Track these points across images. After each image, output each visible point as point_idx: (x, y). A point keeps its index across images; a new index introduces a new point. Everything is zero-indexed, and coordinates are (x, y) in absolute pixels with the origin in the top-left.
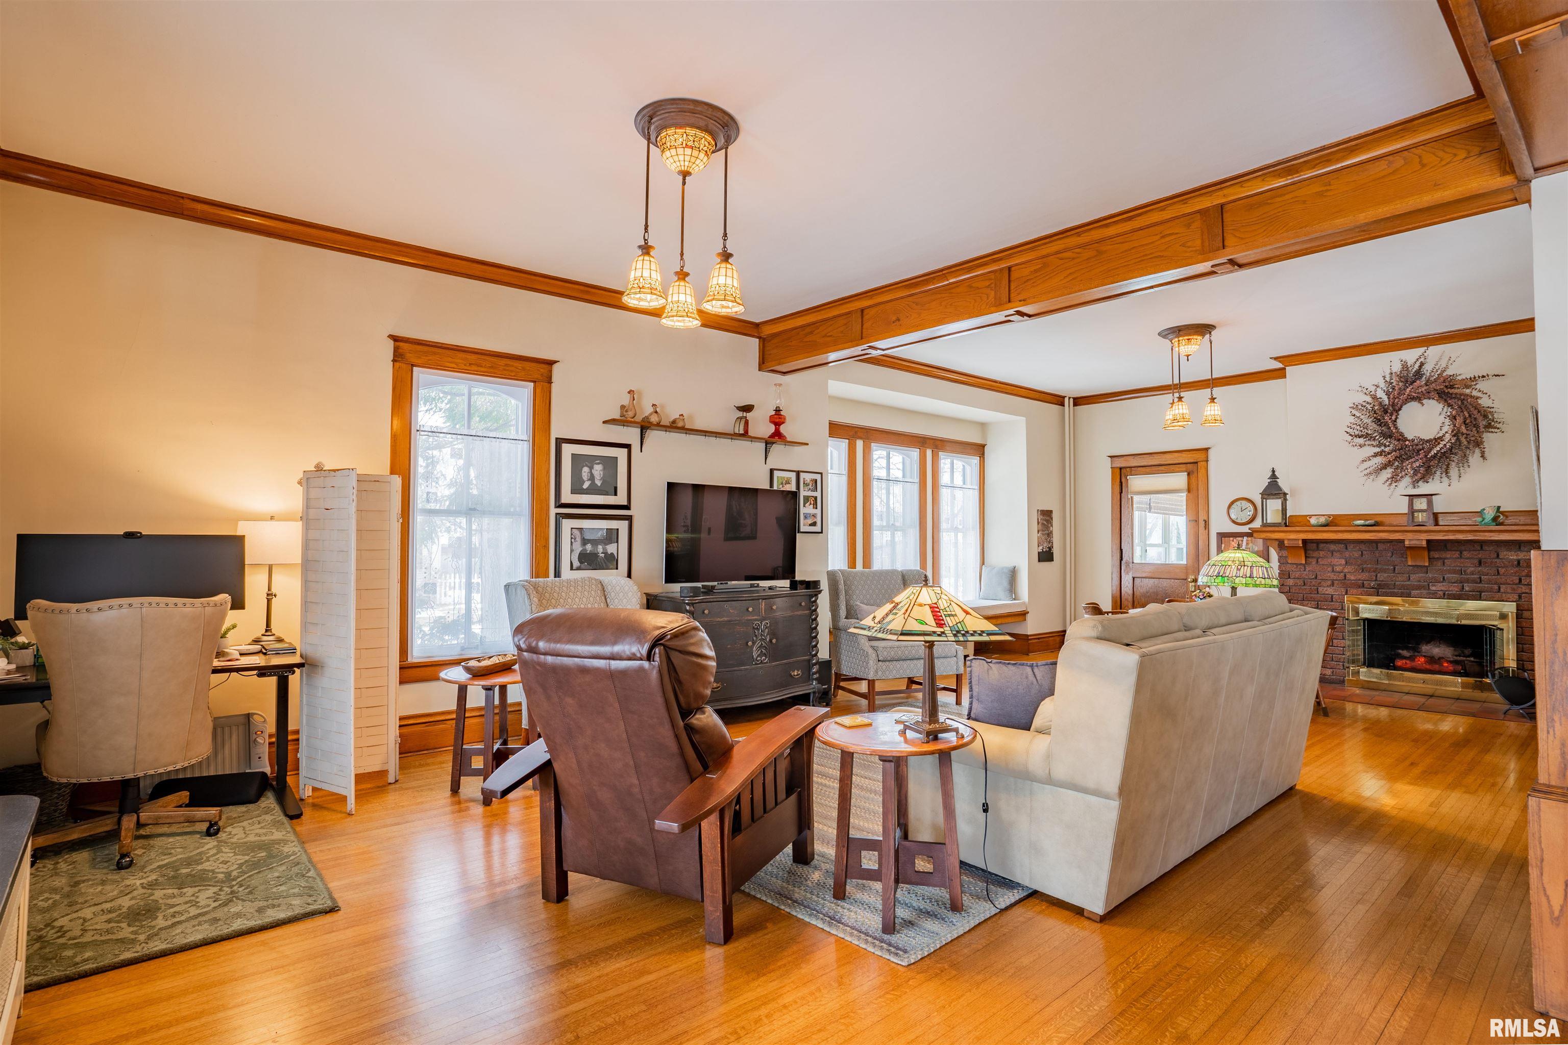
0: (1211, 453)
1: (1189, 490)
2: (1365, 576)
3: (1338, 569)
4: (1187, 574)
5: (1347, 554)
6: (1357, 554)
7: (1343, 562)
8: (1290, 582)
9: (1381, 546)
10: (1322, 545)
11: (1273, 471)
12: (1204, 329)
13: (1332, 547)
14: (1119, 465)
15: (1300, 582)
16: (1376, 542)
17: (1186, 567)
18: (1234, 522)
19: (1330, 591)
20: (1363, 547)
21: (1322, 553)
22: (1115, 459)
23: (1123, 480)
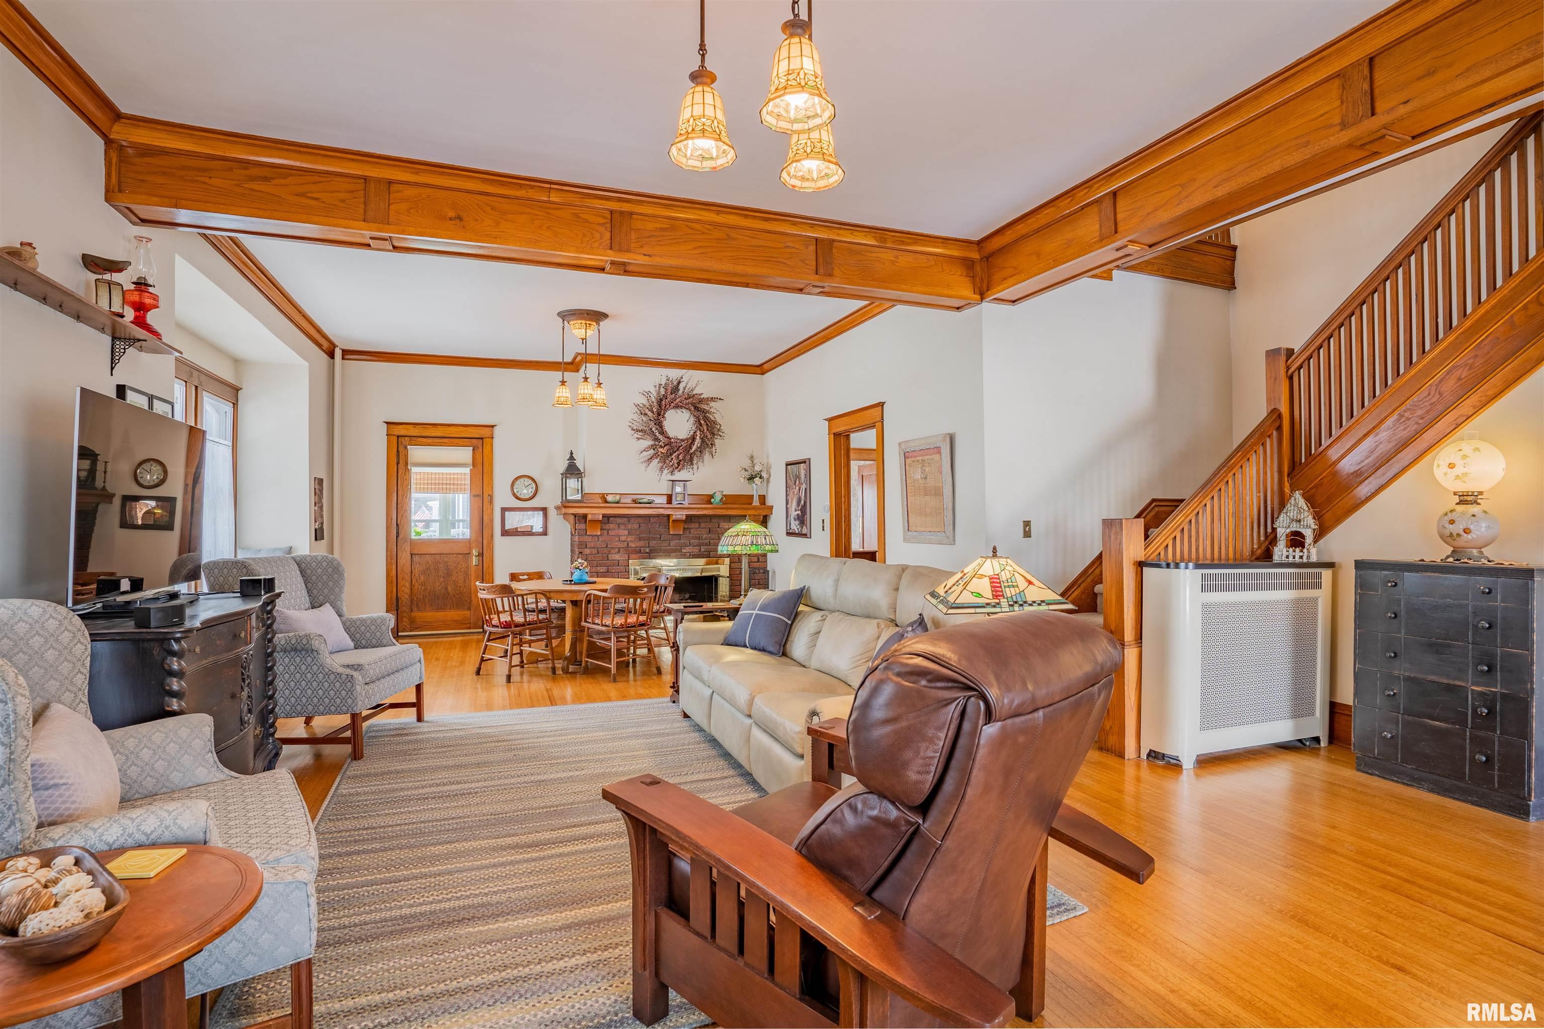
0: (497, 431)
1: (474, 465)
2: (641, 543)
3: (623, 538)
4: (470, 549)
5: (629, 526)
6: (636, 526)
7: (626, 533)
8: (587, 551)
9: (652, 520)
10: (611, 519)
11: (572, 453)
12: (597, 316)
13: (619, 520)
14: (396, 433)
15: (594, 551)
16: (648, 517)
17: (469, 542)
18: (517, 498)
19: (617, 557)
20: (640, 520)
21: (612, 526)
22: (392, 426)
23: (401, 449)
